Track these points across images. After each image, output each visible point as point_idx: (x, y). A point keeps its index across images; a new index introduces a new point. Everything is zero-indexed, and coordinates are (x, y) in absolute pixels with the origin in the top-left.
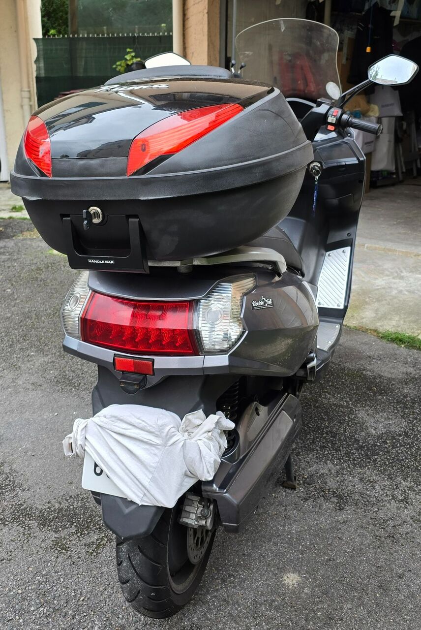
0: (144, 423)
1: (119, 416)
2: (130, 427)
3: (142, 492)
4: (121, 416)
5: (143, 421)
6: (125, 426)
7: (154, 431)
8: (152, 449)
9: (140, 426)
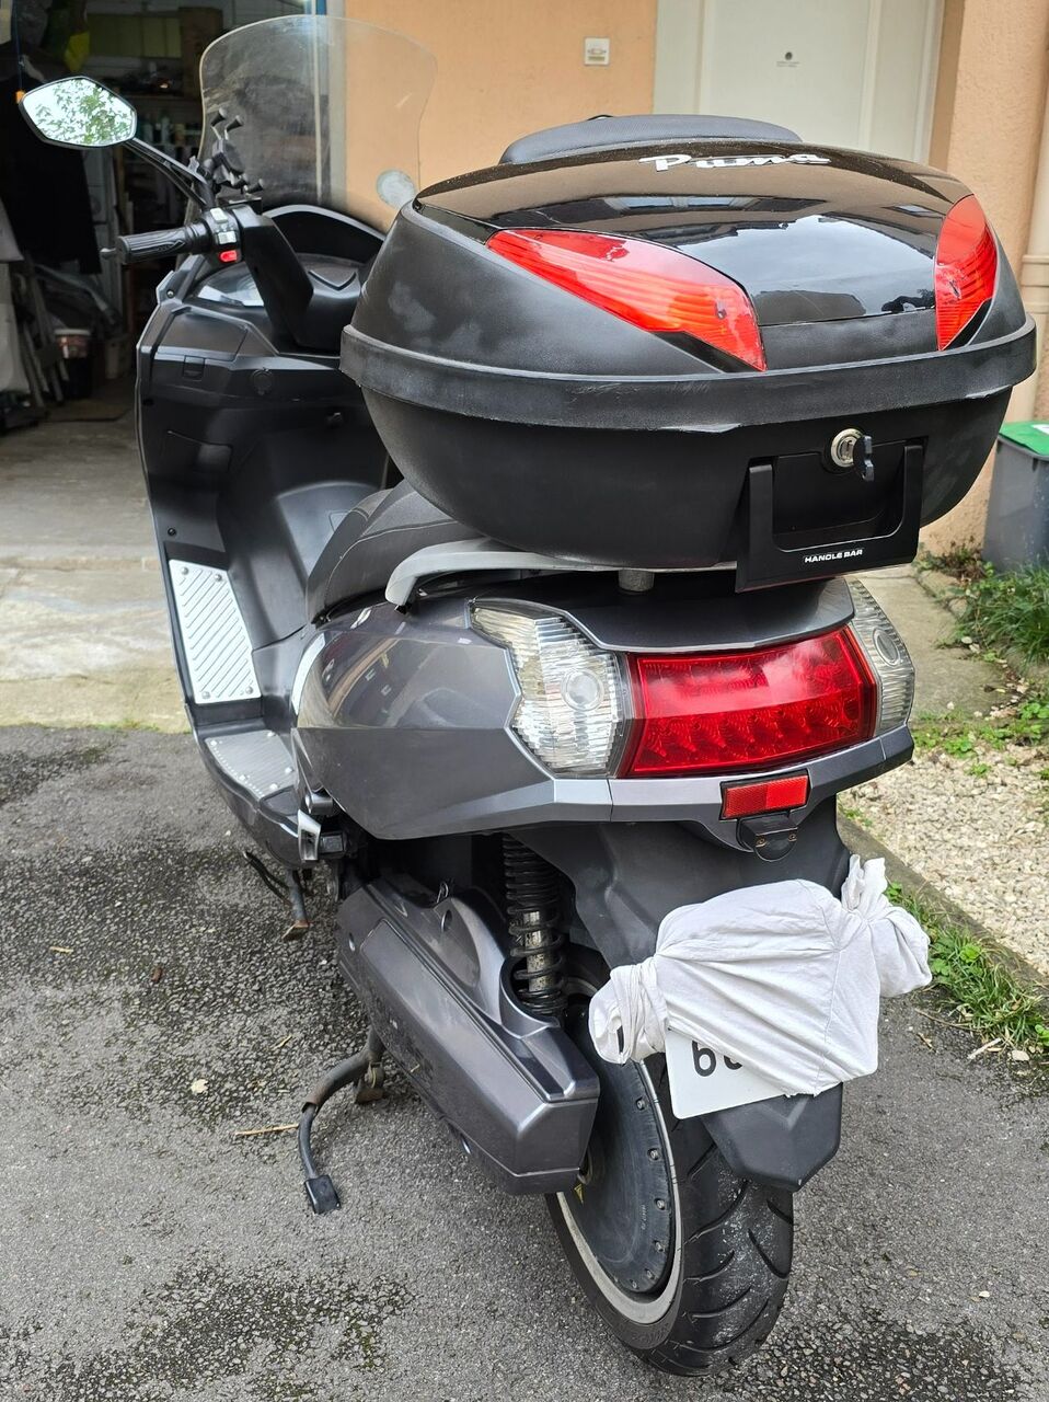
0: (787, 919)
1: (727, 925)
2: (754, 939)
3: (815, 1067)
4: (733, 922)
5: (784, 914)
6: (746, 940)
7: (815, 925)
8: (813, 968)
9: (780, 927)
